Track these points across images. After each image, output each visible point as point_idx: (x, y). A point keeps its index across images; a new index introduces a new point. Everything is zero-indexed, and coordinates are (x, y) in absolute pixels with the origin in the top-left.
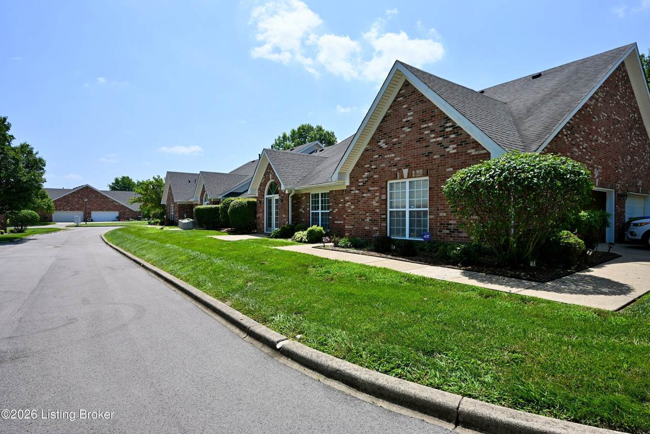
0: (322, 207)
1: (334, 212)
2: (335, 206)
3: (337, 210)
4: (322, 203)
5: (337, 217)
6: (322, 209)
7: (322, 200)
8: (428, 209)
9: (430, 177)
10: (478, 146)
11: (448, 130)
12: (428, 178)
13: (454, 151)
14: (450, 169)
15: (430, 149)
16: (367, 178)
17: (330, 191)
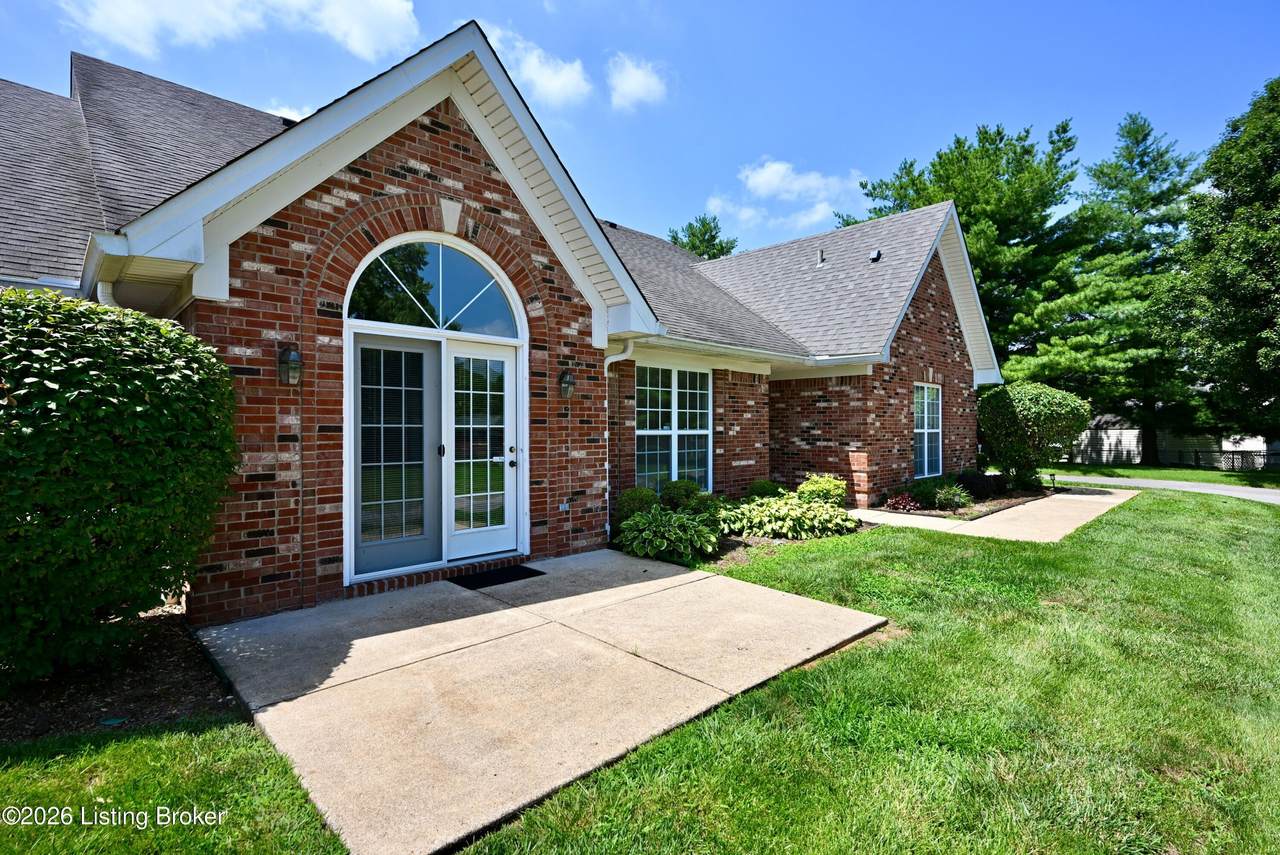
0: (681, 416)
1: (731, 433)
2: (732, 415)
3: (738, 428)
4: (681, 405)
5: (738, 450)
6: (681, 426)
7: (681, 396)
8: (940, 431)
9: (943, 386)
10: (969, 361)
11: (957, 330)
12: (940, 387)
13: (958, 359)
14: (956, 381)
15: (947, 348)
16: (894, 367)
17: (715, 371)
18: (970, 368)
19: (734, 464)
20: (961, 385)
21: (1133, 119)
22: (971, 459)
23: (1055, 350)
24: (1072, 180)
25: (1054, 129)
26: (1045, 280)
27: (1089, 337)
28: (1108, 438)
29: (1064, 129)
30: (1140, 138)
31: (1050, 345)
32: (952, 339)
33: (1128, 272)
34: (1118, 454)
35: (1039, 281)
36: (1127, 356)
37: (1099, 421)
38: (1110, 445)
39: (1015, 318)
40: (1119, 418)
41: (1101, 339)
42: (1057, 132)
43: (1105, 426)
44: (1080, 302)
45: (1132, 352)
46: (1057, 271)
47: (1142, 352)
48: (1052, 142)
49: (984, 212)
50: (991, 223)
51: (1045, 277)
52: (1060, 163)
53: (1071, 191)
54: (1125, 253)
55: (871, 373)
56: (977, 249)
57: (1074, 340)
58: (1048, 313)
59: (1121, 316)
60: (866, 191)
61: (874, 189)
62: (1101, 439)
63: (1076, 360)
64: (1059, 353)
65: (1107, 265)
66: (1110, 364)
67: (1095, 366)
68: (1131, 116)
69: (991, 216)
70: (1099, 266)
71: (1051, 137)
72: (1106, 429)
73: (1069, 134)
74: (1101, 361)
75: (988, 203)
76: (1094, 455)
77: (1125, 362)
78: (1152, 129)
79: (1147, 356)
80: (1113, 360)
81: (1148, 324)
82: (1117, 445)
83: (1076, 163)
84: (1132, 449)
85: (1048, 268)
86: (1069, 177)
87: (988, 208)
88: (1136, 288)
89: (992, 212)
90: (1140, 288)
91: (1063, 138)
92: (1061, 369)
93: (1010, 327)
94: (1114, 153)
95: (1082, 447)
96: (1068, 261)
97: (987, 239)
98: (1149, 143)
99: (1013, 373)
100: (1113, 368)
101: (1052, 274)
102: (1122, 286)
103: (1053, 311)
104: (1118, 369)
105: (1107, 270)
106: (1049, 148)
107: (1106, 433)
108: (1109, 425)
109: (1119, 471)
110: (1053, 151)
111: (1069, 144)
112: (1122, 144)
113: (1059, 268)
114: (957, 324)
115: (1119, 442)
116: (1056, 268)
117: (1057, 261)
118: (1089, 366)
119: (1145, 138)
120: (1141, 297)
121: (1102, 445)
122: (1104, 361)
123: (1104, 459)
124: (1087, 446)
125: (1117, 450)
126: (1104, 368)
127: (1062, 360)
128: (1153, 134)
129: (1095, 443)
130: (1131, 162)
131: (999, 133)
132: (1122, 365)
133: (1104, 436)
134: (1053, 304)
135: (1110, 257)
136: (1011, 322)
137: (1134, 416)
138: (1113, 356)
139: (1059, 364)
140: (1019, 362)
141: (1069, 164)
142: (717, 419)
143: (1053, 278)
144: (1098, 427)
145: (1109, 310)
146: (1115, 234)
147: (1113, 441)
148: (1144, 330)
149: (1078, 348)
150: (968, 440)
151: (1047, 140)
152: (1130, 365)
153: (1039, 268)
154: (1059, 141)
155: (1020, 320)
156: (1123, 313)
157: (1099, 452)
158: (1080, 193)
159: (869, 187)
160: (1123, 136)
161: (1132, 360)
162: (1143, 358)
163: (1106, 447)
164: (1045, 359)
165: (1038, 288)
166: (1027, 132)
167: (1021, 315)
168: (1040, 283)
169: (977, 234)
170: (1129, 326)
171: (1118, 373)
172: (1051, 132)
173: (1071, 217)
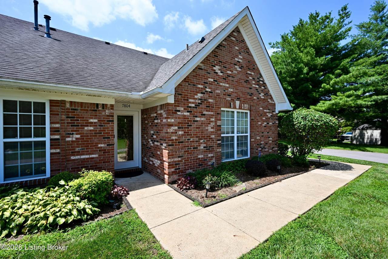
1: (69, 139)
2: (70, 128)
3: (78, 136)
8: (249, 134)
9: (250, 111)
10: (271, 98)
11: (261, 82)
12: (249, 112)
13: (263, 97)
14: (261, 109)
15: (252, 91)
16: (200, 99)
17: (51, 101)
18: (273, 102)
19: (72, 158)
20: (265, 111)
21: (378, 3)
22: (273, 148)
23: (339, 98)
24: (349, 31)
25: (341, 9)
26: (336, 70)
27: (354, 91)
28: (367, 133)
29: (345, 8)
30: (381, 10)
31: (337, 96)
32: (257, 86)
33: (374, 64)
34: (371, 140)
35: (334, 71)
36: (372, 99)
37: (364, 127)
38: (368, 136)
39: (322, 86)
40: (371, 126)
41: (360, 92)
42: (342, 10)
43: (366, 129)
44: (350, 77)
45: (375, 97)
46: (341, 66)
47: (380, 97)
48: (340, 15)
49: (310, 45)
50: (312, 48)
51: (337, 69)
52: (344, 23)
53: (349, 35)
54: (373, 57)
55: (173, 102)
56: (307, 60)
57: (348, 93)
58: (336, 83)
59: (369, 82)
60: (271, 46)
61: (274, 44)
62: (364, 134)
63: (347, 101)
64: (341, 99)
65: (364, 62)
66: (364, 103)
67: (357, 104)
68: (376, 2)
69: (313, 47)
70: (360, 63)
71: (339, 12)
72: (366, 130)
73: (347, 11)
74: (359, 102)
75: (312, 42)
76: (361, 140)
77: (371, 102)
78: (387, 5)
79: (382, 99)
80: (365, 101)
81: (383, 85)
82: (371, 136)
83: (351, 22)
84: (377, 138)
85: (338, 65)
86: (348, 29)
87: (312, 44)
88: (377, 71)
89: (314, 45)
90: (379, 70)
91: (345, 13)
92: (340, 106)
93: (320, 89)
94: (369, 18)
95: (356, 137)
96: (345, 62)
97: (311, 55)
98: (385, 11)
99: (320, 108)
100: (365, 104)
101: (339, 67)
102: (371, 71)
103: (338, 82)
104: (368, 105)
105: (364, 64)
106: (338, 17)
107: (366, 131)
108: (367, 128)
109: (368, 149)
110: (340, 18)
111: (347, 15)
112: (373, 13)
113: (342, 65)
114: (261, 79)
115: (372, 135)
116: (341, 65)
117: (341, 62)
118: (354, 104)
119: (383, 9)
120: (380, 74)
121: (365, 136)
122: (361, 102)
123: (365, 141)
124: (358, 136)
125: (371, 138)
126: (361, 105)
127: (341, 101)
128: (387, 7)
129: (362, 135)
130: (377, 21)
131: (317, 14)
132: (370, 103)
133: (365, 132)
134: (338, 79)
135: (366, 59)
136: (321, 87)
137: (376, 125)
138: (365, 99)
139: (339, 103)
140: (324, 104)
141: (347, 23)
142: (54, 131)
143: (339, 69)
144: (363, 129)
145: (364, 80)
146: (369, 51)
147: (369, 134)
148: (381, 88)
149: (349, 96)
150: (271, 139)
151: (337, 14)
152: (373, 103)
153: (334, 66)
154: (343, 14)
155: (324, 86)
156: (370, 80)
157: (363, 139)
158: (353, 35)
159: (272, 44)
160: (373, 10)
161: (374, 101)
162: (380, 100)
163: (366, 137)
164: (333, 102)
165: (333, 74)
166: (330, 13)
167: (325, 84)
168: (334, 72)
169: (306, 53)
170: (374, 86)
171: (367, 107)
172: (339, 11)
173: (348, 44)
